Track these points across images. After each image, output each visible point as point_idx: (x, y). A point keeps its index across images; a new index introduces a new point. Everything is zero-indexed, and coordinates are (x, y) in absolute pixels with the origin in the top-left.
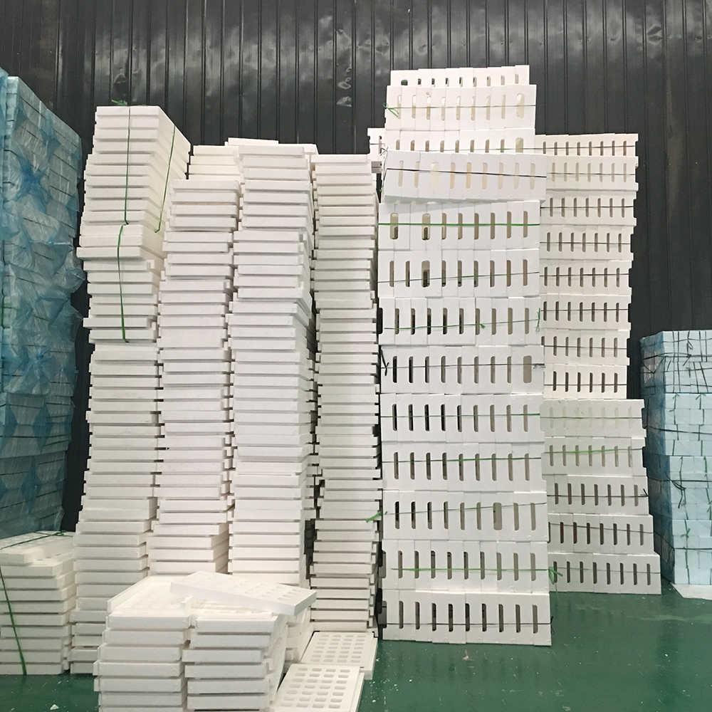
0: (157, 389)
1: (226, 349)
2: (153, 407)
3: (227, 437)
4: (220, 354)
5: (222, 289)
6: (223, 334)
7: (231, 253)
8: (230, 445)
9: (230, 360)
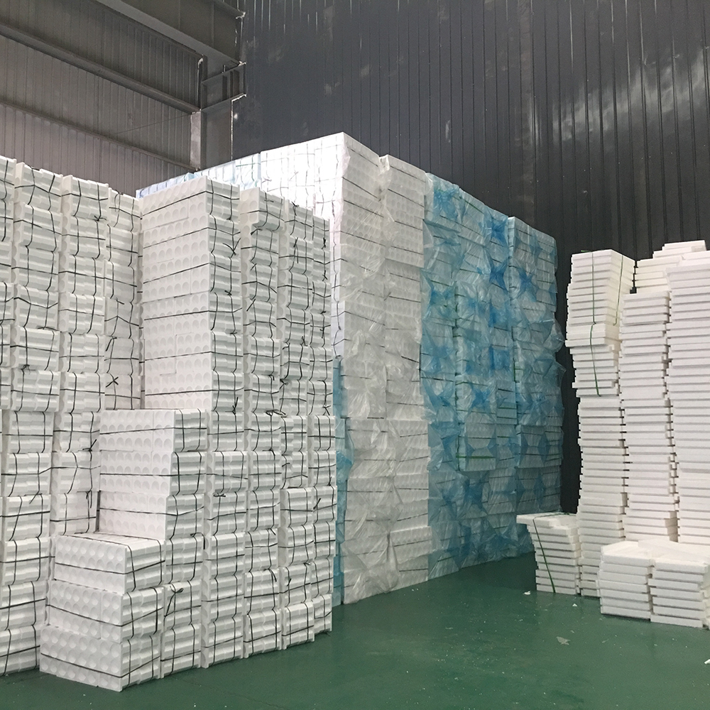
0: (621, 425)
1: (666, 399)
2: (620, 436)
3: (672, 456)
4: (663, 403)
5: (661, 361)
6: (663, 389)
7: (665, 337)
8: (674, 461)
9: (670, 407)
